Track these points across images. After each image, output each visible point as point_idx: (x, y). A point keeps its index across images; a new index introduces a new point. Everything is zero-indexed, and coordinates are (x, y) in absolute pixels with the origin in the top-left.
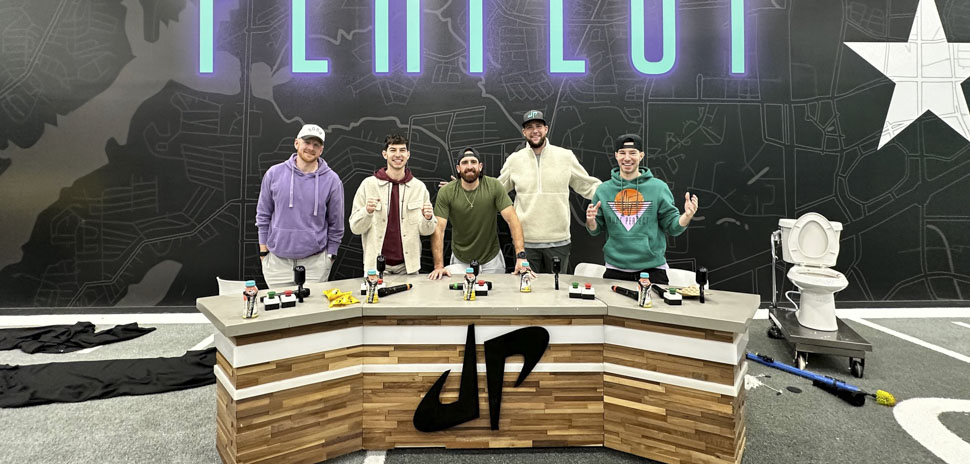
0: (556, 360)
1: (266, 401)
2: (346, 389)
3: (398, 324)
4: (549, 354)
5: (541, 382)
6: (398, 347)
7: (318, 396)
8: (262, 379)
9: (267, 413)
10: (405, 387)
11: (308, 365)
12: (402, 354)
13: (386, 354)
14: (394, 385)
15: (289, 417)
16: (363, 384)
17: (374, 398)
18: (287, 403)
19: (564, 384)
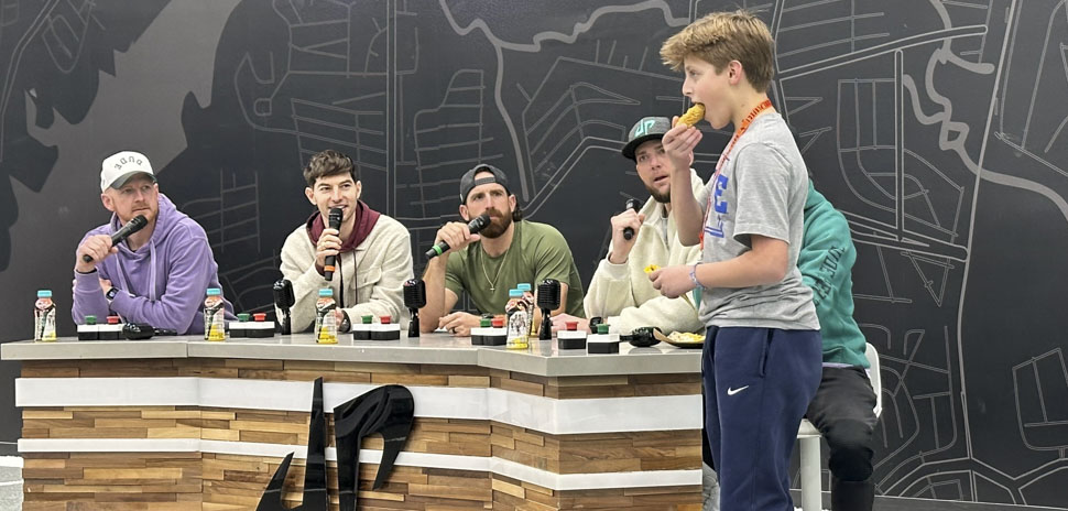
0: (431, 449)
1: (60, 465)
2: (175, 474)
3: (239, 377)
4: (422, 438)
5: (411, 486)
6: (241, 414)
7: (133, 474)
8: (54, 431)
9: (60, 481)
10: (249, 481)
11: (117, 424)
12: (242, 425)
13: (225, 424)
14: (238, 478)
15: (91, 496)
16: (202, 471)
17: (216, 496)
18: (91, 474)
19: (441, 492)
